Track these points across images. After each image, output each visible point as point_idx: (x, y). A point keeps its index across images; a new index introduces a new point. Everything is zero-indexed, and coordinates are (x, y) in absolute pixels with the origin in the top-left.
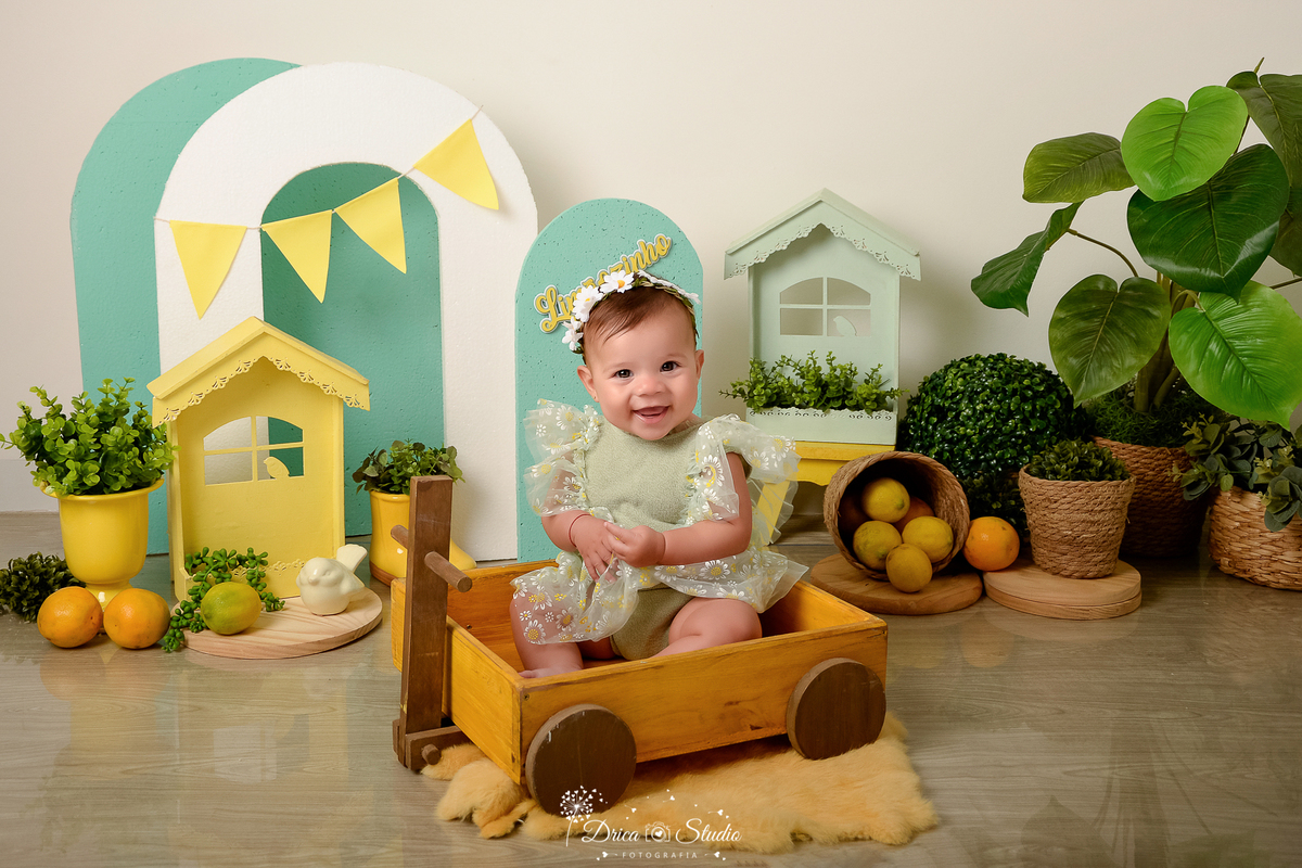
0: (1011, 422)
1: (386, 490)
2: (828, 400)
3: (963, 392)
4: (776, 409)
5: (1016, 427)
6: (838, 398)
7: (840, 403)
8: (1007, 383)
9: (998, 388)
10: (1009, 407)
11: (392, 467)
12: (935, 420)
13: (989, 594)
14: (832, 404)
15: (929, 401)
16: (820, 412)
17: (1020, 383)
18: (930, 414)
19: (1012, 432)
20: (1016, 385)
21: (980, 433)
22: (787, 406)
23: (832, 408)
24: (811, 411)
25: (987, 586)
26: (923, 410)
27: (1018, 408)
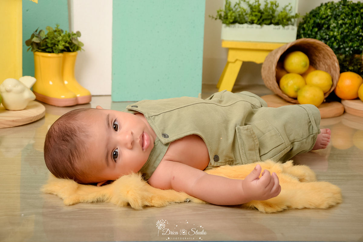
0: (356, 29)
1: (44, 51)
2: (263, 20)
3: (331, 15)
4: (237, 25)
5: (359, 31)
6: (268, 19)
7: (269, 22)
8: (353, 11)
9: (349, 13)
10: (355, 22)
11: (47, 38)
12: (316, 30)
13: (347, 111)
14: (265, 22)
15: (312, 21)
16: (259, 26)
17: (359, 11)
18: (313, 27)
19: (357, 34)
20: (357, 12)
21: (341, 34)
22: (242, 23)
23: (265, 24)
24: (255, 26)
25: (346, 108)
26: (309, 26)
27: (360, 22)
